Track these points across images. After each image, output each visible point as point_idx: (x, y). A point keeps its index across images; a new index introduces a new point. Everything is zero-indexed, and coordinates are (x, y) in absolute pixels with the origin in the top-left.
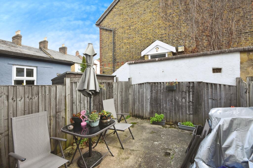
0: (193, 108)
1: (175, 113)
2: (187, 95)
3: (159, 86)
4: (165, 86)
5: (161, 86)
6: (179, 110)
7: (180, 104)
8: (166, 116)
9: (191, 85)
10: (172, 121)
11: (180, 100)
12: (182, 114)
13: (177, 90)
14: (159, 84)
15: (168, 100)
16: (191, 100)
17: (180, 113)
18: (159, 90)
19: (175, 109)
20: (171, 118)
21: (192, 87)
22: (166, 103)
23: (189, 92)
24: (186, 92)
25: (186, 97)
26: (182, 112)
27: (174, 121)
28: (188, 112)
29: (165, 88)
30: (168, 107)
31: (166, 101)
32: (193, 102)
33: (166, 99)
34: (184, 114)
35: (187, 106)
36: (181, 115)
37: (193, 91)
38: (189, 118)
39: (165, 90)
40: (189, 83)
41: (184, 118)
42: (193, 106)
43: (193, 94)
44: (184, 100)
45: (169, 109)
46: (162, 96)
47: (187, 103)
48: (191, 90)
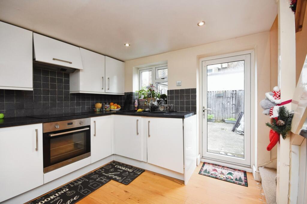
0: (235, 109)
1: (222, 113)
2: (231, 99)
3: (210, 94)
4: (215, 94)
5: (211, 94)
6: (225, 111)
7: (226, 106)
8: (215, 116)
9: (234, 92)
10: (219, 119)
11: (226, 103)
12: (227, 113)
13: (224, 96)
14: (210, 92)
15: (217, 104)
16: (234, 103)
17: (226, 113)
18: (210, 98)
19: (222, 110)
20: (219, 117)
21: (235, 94)
22: (215, 106)
23: (233, 97)
24: (230, 98)
25: (230, 102)
26: (227, 112)
27: (221, 119)
28: (231, 112)
29: (214, 96)
30: (217, 109)
31: (215, 105)
32: (236, 104)
33: (215, 104)
34: (229, 114)
35: (231, 108)
36: (226, 115)
37: (236, 97)
38: (232, 116)
39: (214, 97)
40: (233, 91)
41: (229, 116)
42: (235, 107)
43: (235, 99)
44: (229, 104)
45: (217, 110)
46: (212, 101)
47: (231, 106)
48: (234, 96)
